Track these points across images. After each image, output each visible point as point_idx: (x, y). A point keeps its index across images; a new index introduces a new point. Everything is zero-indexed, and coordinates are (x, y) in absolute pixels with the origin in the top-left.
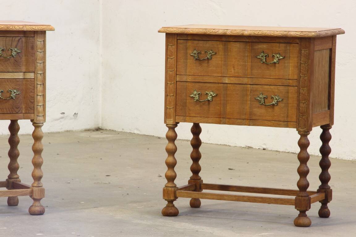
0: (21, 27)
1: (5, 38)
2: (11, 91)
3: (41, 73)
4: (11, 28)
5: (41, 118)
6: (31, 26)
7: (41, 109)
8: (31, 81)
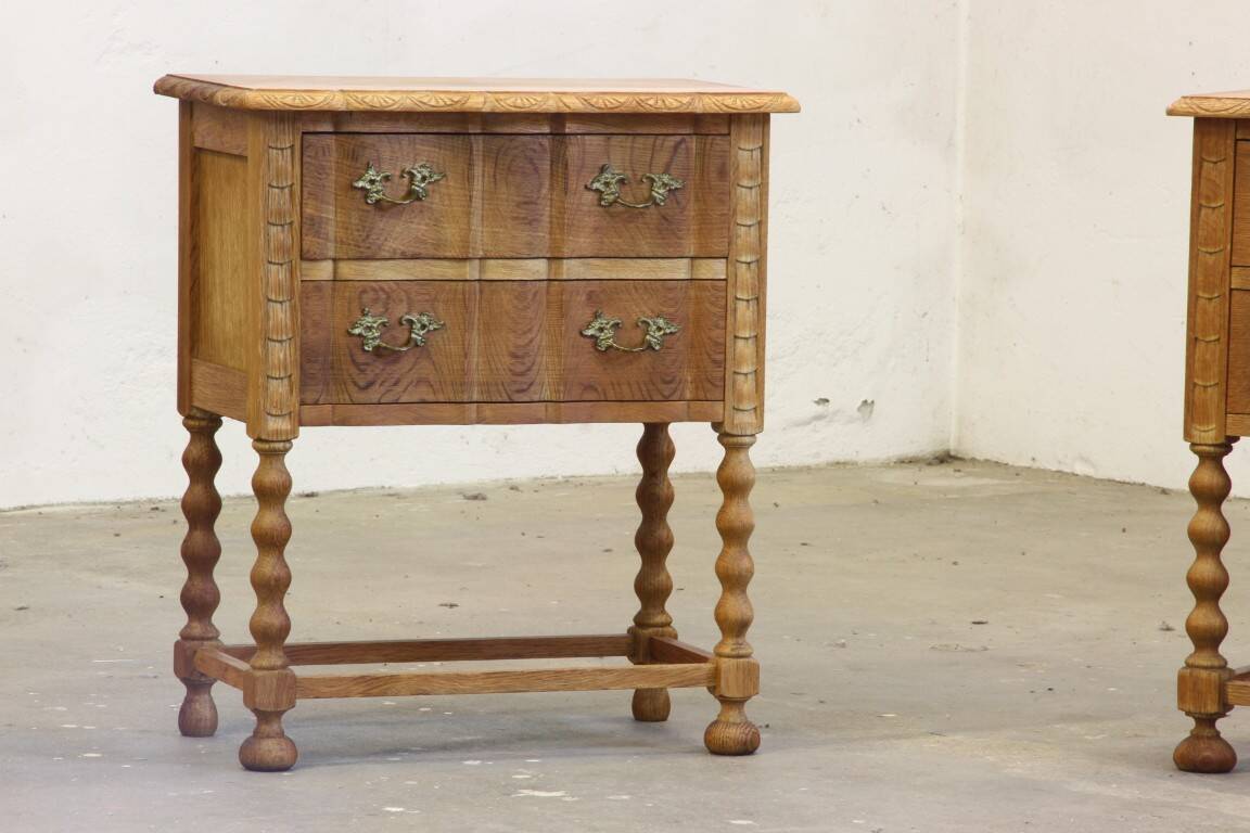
0: (685, 100)
1: (631, 138)
2: (648, 324)
3: (749, 260)
4: (652, 105)
5: (747, 418)
6: (720, 98)
7: (747, 386)
8: (714, 287)
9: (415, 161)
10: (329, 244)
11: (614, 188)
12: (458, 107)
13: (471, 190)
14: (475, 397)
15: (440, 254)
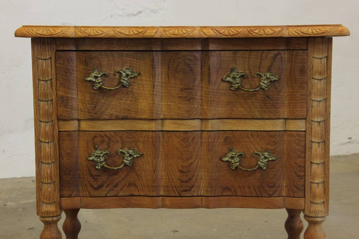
0: (277, 30)
1: (248, 52)
2: (259, 155)
3: (319, 120)
4: (257, 33)
5: (319, 208)
6: (299, 28)
7: (318, 190)
8: (298, 135)
9: (123, 66)
10: (74, 112)
11: (238, 80)
12: (140, 36)
13: (154, 82)
14: (162, 193)
15: (138, 117)
